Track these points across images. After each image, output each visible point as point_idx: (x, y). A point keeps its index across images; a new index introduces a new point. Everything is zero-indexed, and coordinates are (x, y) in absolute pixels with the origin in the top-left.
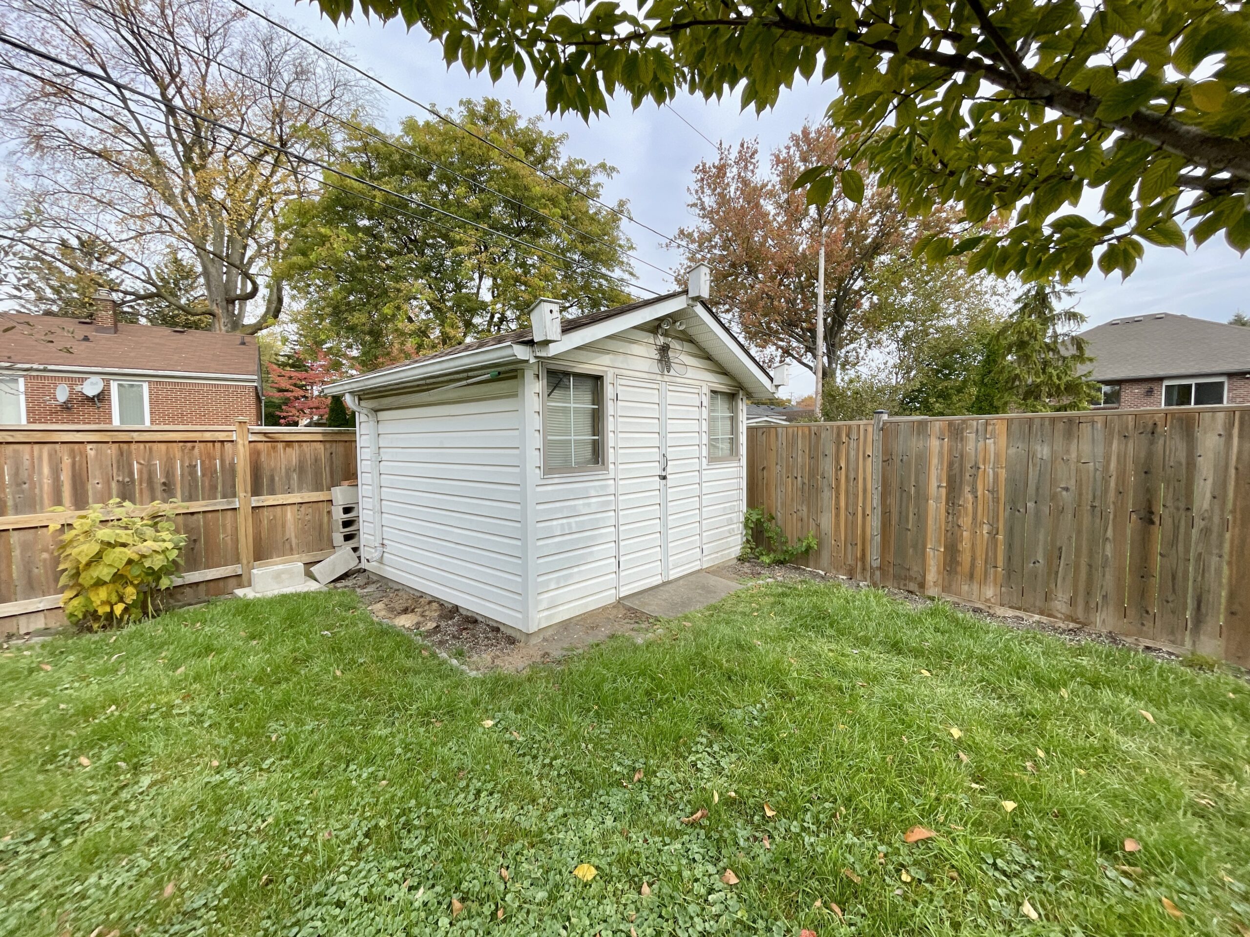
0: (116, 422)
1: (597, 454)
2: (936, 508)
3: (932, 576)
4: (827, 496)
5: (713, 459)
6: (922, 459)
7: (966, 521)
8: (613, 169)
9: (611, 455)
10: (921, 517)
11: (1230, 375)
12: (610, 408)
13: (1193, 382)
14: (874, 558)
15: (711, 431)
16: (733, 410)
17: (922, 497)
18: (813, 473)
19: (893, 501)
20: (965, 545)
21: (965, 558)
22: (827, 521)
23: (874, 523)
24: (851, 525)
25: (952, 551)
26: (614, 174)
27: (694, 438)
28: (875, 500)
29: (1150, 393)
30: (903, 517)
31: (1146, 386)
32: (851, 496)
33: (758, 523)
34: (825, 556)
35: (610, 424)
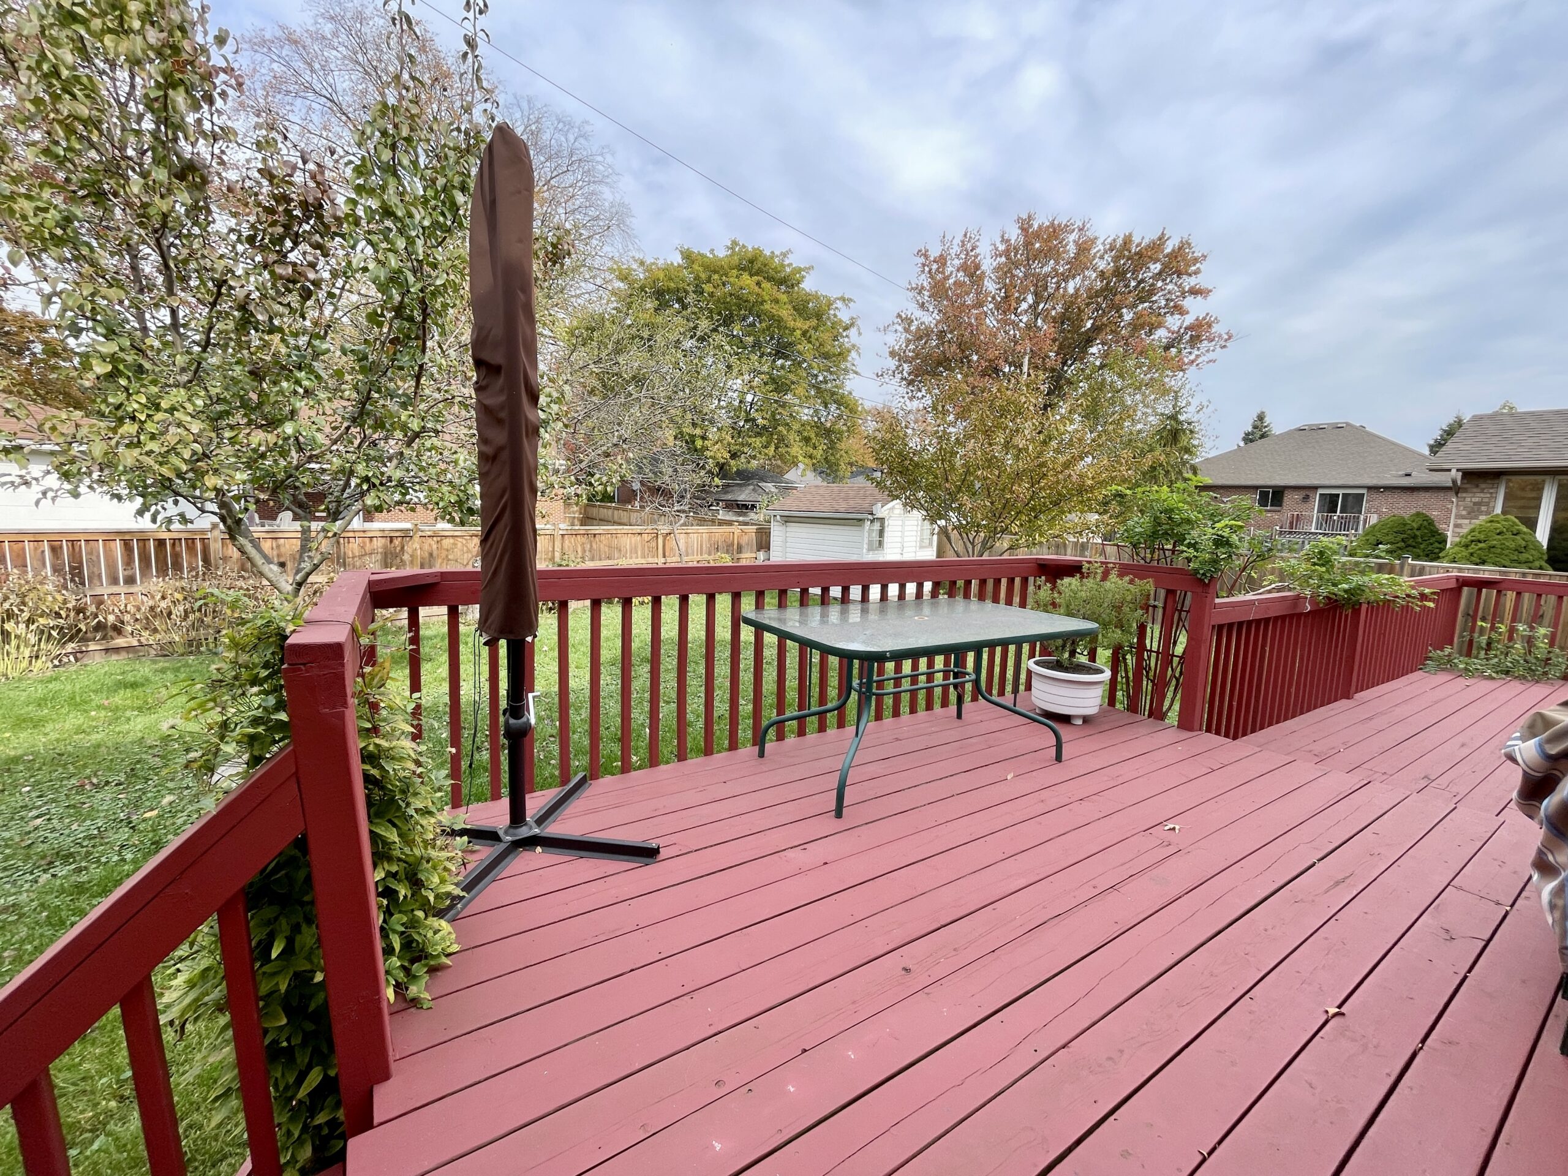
1: (881, 543)
8: (850, 300)
9: (885, 546)
11: (1370, 488)
12: (887, 529)
13: (1340, 492)
15: (922, 535)
16: (932, 525)
26: (851, 305)
27: (914, 533)
29: (1306, 498)
31: (1303, 493)
35: (886, 535)
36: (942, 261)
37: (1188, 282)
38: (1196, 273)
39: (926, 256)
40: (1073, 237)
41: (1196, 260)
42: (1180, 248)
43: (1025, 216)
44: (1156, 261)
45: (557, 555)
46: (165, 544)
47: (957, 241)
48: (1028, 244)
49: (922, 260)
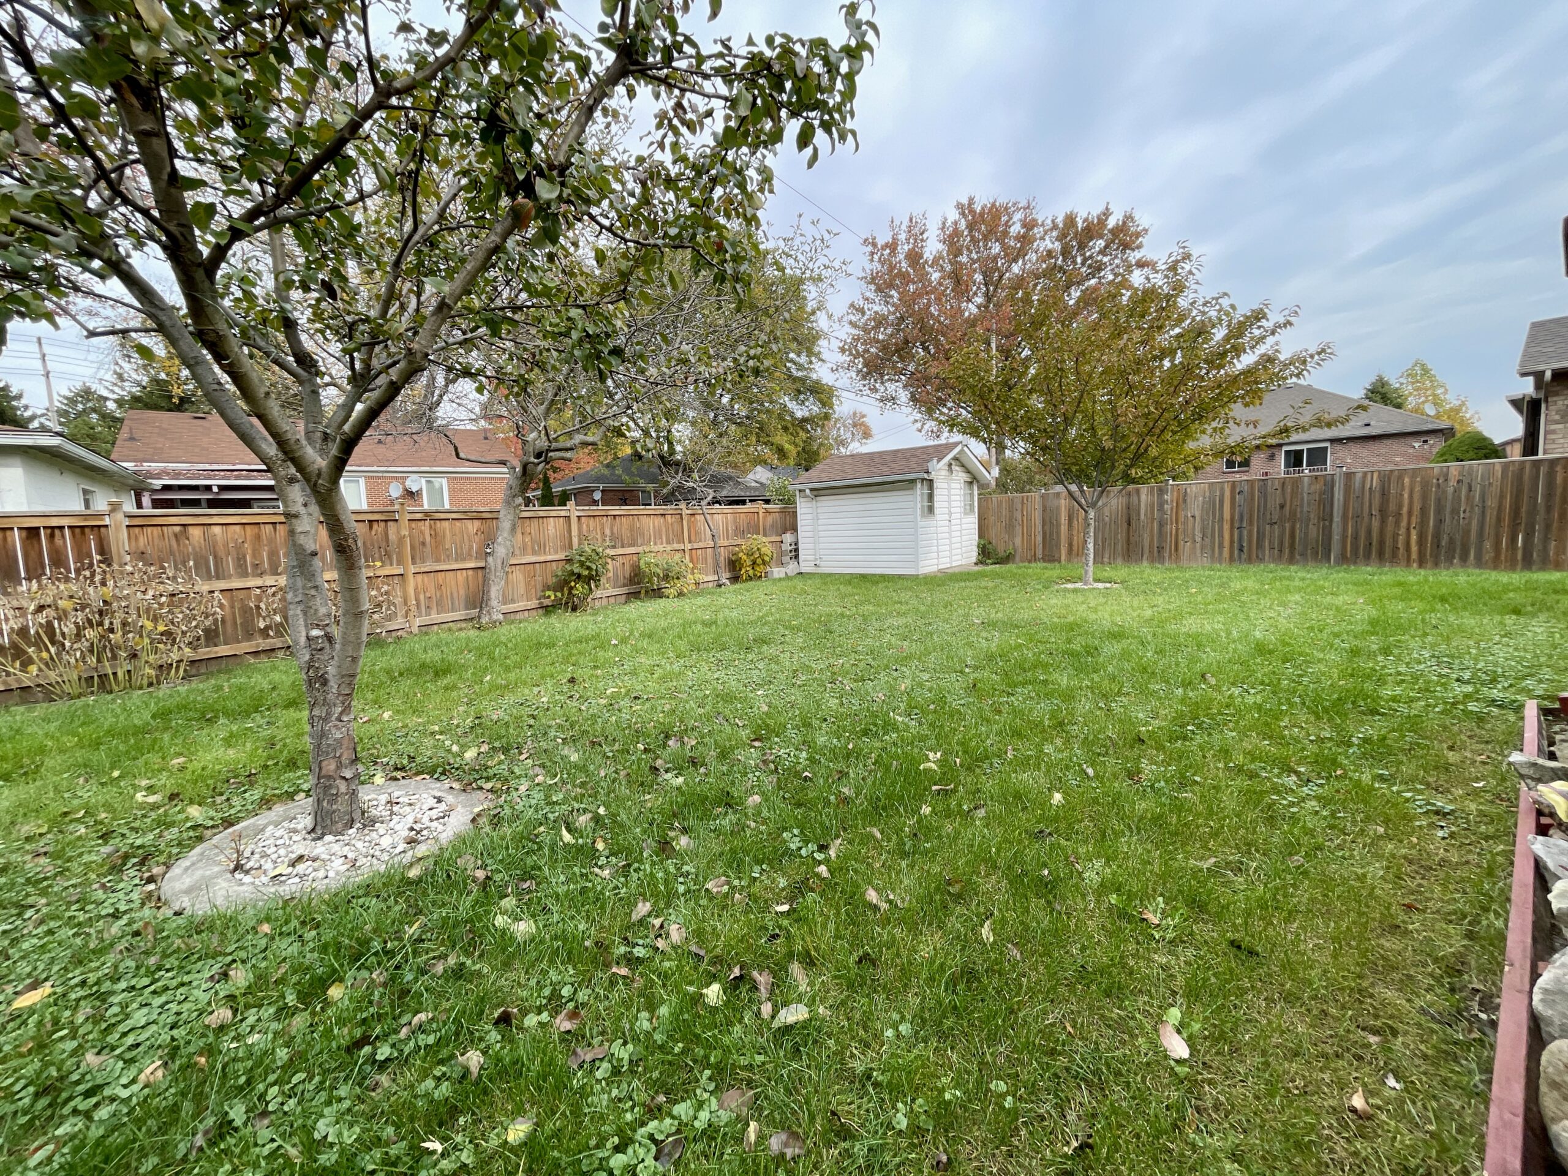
0: (426, 507)
1: (932, 508)
2: (1064, 528)
3: (1063, 558)
4: (1018, 529)
5: (965, 514)
6: (1058, 508)
7: (1075, 532)
9: (936, 511)
10: (1058, 534)
11: (1332, 441)
12: (936, 492)
13: (1304, 447)
14: (1039, 554)
15: (966, 500)
16: (972, 490)
17: (1059, 525)
18: (1011, 518)
19: (1047, 528)
20: (1075, 543)
21: (1075, 548)
22: (1018, 541)
23: (1039, 539)
24: (1029, 541)
25: (1070, 545)
28: (1039, 528)
29: (1272, 457)
30: (1051, 534)
31: (1270, 452)
32: (1029, 527)
33: (984, 546)
34: (1017, 558)
35: (935, 497)
36: (893, 246)
37: (1134, 256)
38: (1139, 247)
39: (874, 245)
40: (1018, 216)
41: (1138, 235)
42: (1124, 223)
43: (965, 201)
44: (1101, 237)
45: (575, 540)
46: (38, 535)
47: (904, 227)
48: (971, 227)
49: (870, 248)
